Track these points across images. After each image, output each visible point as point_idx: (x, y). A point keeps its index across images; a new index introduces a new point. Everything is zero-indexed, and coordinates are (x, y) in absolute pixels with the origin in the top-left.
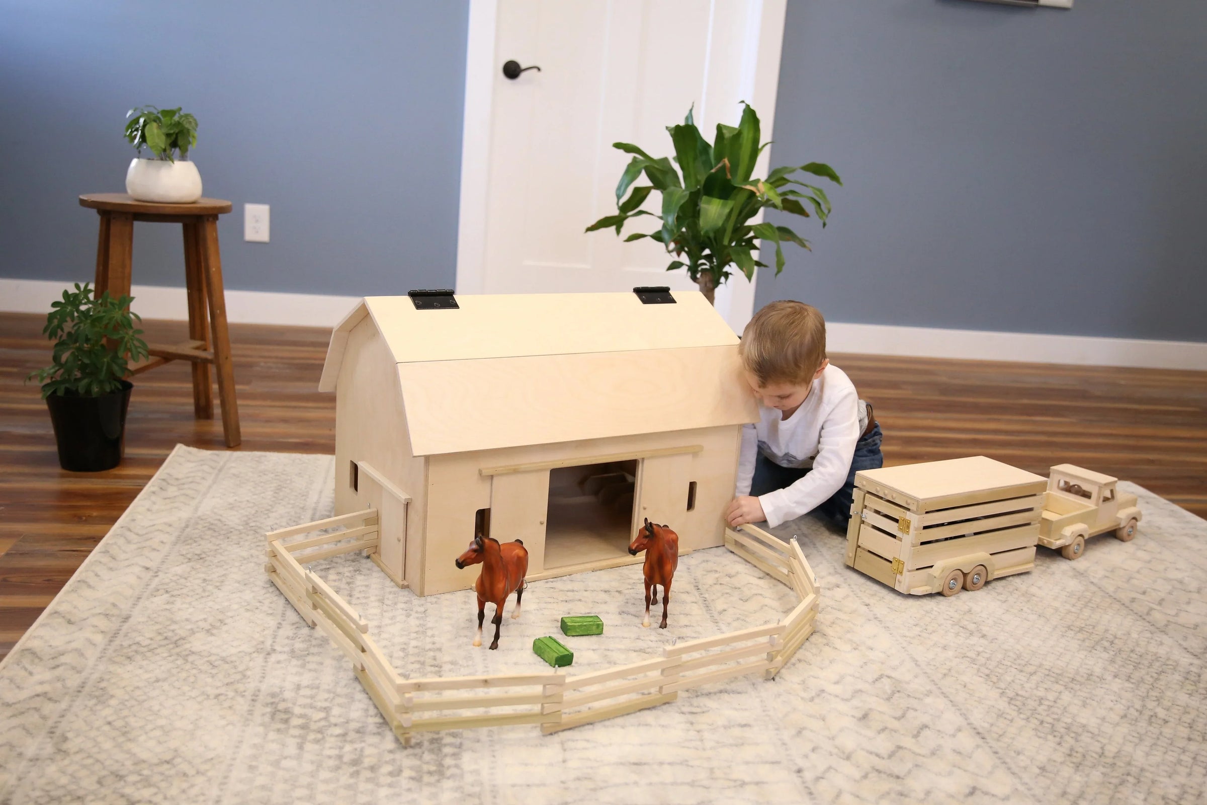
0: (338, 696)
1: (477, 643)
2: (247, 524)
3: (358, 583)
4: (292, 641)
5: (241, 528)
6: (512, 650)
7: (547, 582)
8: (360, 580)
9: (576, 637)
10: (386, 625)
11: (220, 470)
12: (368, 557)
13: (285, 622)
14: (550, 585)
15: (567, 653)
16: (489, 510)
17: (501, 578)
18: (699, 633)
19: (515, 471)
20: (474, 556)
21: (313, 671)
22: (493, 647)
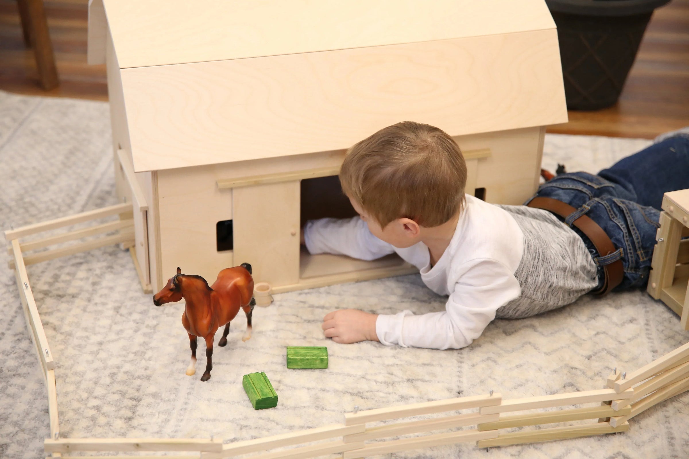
0: (23, 430)
1: (190, 372)
2: (22, 199)
3: (104, 283)
4: (6, 357)
5: (13, 204)
6: (223, 382)
7: (300, 294)
8: (108, 280)
9: (298, 371)
10: (109, 341)
11: (21, 124)
12: (127, 250)
13: (9, 332)
14: (302, 298)
15: (271, 395)
16: (231, 221)
17: (205, 314)
18: (434, 375)
19: (257, 184)
20: (169, 295)
21: (11, 397)
22: (205, 378)
